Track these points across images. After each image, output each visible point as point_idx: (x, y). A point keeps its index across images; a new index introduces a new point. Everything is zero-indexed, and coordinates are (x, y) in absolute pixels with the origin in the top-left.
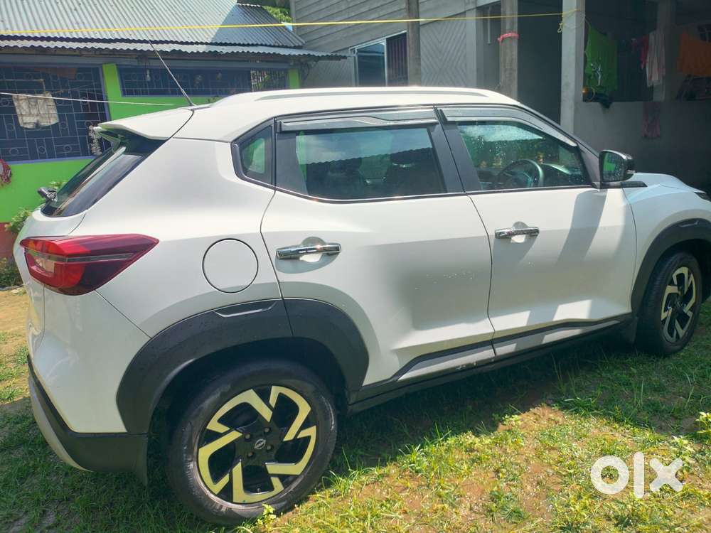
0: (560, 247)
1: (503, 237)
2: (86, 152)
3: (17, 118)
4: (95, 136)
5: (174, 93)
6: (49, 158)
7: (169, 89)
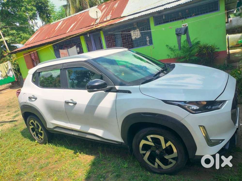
0: (84, 109)
1: (67, 103)
2: (146, 44)
3: (131, 37)
4: (148, 39)
5: (171, 21)
6: (138, 47)
7: (169, 20)
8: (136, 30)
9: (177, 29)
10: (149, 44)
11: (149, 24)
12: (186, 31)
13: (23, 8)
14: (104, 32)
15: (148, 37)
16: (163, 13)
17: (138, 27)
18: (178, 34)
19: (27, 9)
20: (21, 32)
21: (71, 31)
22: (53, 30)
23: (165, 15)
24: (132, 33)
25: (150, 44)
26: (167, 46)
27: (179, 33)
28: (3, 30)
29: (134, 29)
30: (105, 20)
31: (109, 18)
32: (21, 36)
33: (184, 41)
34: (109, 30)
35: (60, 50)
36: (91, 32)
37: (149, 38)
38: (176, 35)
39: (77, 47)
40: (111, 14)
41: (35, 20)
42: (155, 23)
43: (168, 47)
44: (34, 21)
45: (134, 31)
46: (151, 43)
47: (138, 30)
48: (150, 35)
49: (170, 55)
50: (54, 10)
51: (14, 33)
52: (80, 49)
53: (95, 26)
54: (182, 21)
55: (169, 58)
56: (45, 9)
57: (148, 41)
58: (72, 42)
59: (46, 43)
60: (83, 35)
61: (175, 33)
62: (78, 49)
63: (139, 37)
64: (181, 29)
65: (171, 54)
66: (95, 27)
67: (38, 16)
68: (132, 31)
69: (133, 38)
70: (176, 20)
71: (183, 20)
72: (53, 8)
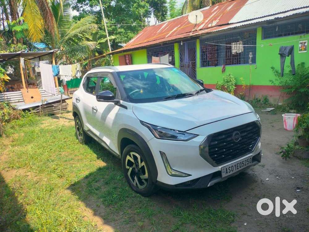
1: (93, 109)
2: (247, 63)
3: (231, 51)
4: (251, 56)
5: (285, 35)
6: (237, 64)
7: (283, 34)
8: (238, 43)
9: (281, 47)
10: (250, 62)
11: (256, 37)
12: (291, 51)
13: (135, 5)
14: (201, 41)
15: (252, 53)
16: (276, 24)
17: (242, 39)
18: (282, 55)
19: (139, 6)
20: (129, 31)
21: (170, 36)
22: (155, 32)
23: (279, 26)
24: (233, 45)
25: (252, 63)
26: (272, 68)
27: (283, 53)
28: (112, 28)
29: (236, 41)
30: (210, 25)
31: (214, 23)
32: (128, 36)
33: (299, 65)
34: (207, 39)
35: (153, 57)
36: (185, 40)
37: (253, 55)
38: (279, 55)
39: (169, 56)
40: (219, 20)
41: (149, 18)
42: (264, 35)
43: (273, 70)
44: (147, 20)
45: (235, 43)
46: (254, 61)
47: (241, 42)
48: (254, 50)
49: (274, 80)
50: (175, 7)
51: (122, 32)
52: (172, 58)
53: (193, 34)
54: (301, 37)
55: (273, 84)
56: (161, 6)
57: (251, 59)
58: (166, 49)
59: (140, 47)
60: (178, 43)
61: (278, 53)
62: (171, 58)
63: (240, 51)
64: (286, 48)
65: (276, 80)
66: (191, 34)
67: (152, 14)
68: (234, 43)
69: (234, 52)
70: (292, 34)
71: (302, 35)
72: (174, 5)
